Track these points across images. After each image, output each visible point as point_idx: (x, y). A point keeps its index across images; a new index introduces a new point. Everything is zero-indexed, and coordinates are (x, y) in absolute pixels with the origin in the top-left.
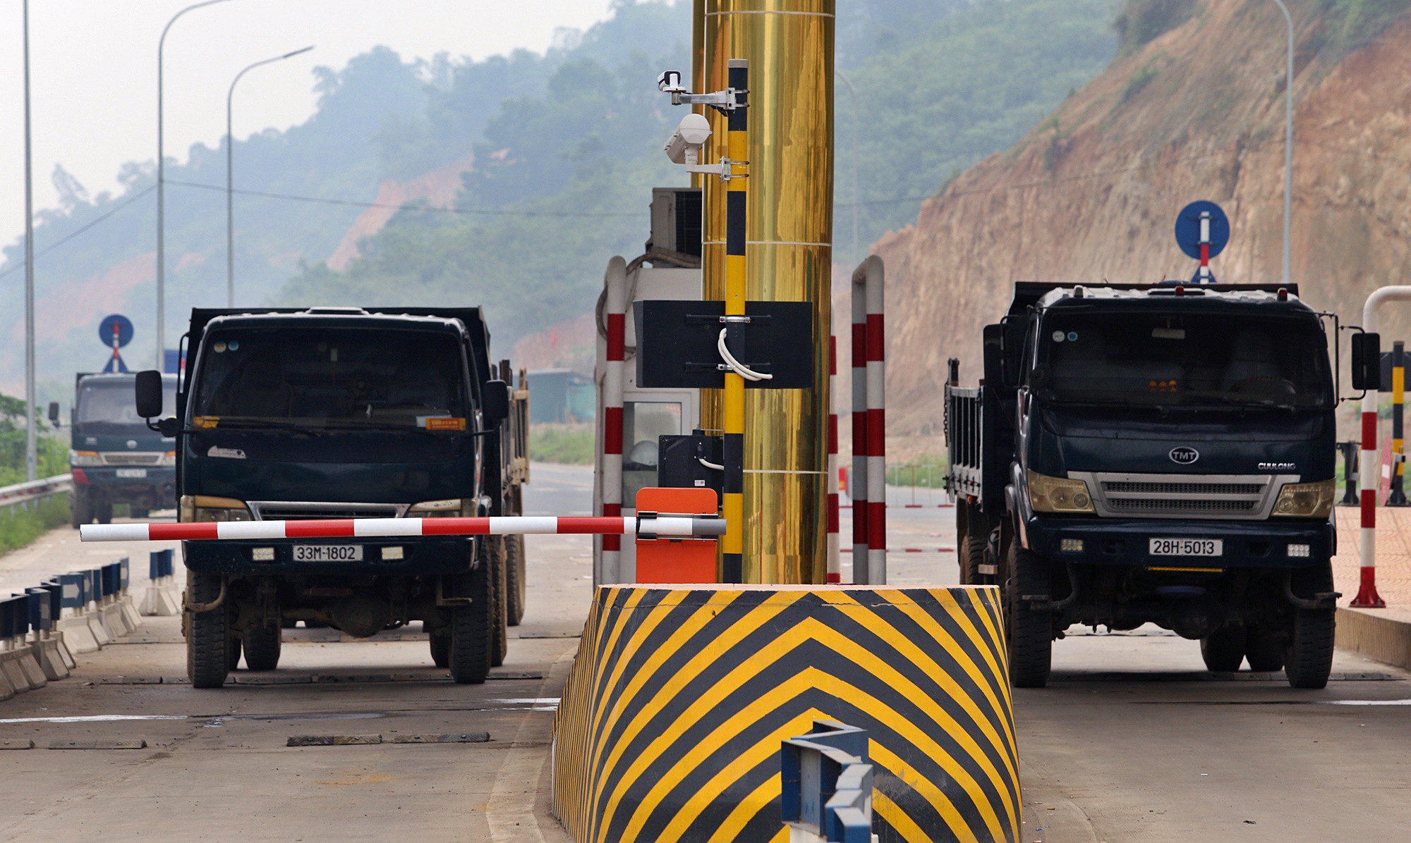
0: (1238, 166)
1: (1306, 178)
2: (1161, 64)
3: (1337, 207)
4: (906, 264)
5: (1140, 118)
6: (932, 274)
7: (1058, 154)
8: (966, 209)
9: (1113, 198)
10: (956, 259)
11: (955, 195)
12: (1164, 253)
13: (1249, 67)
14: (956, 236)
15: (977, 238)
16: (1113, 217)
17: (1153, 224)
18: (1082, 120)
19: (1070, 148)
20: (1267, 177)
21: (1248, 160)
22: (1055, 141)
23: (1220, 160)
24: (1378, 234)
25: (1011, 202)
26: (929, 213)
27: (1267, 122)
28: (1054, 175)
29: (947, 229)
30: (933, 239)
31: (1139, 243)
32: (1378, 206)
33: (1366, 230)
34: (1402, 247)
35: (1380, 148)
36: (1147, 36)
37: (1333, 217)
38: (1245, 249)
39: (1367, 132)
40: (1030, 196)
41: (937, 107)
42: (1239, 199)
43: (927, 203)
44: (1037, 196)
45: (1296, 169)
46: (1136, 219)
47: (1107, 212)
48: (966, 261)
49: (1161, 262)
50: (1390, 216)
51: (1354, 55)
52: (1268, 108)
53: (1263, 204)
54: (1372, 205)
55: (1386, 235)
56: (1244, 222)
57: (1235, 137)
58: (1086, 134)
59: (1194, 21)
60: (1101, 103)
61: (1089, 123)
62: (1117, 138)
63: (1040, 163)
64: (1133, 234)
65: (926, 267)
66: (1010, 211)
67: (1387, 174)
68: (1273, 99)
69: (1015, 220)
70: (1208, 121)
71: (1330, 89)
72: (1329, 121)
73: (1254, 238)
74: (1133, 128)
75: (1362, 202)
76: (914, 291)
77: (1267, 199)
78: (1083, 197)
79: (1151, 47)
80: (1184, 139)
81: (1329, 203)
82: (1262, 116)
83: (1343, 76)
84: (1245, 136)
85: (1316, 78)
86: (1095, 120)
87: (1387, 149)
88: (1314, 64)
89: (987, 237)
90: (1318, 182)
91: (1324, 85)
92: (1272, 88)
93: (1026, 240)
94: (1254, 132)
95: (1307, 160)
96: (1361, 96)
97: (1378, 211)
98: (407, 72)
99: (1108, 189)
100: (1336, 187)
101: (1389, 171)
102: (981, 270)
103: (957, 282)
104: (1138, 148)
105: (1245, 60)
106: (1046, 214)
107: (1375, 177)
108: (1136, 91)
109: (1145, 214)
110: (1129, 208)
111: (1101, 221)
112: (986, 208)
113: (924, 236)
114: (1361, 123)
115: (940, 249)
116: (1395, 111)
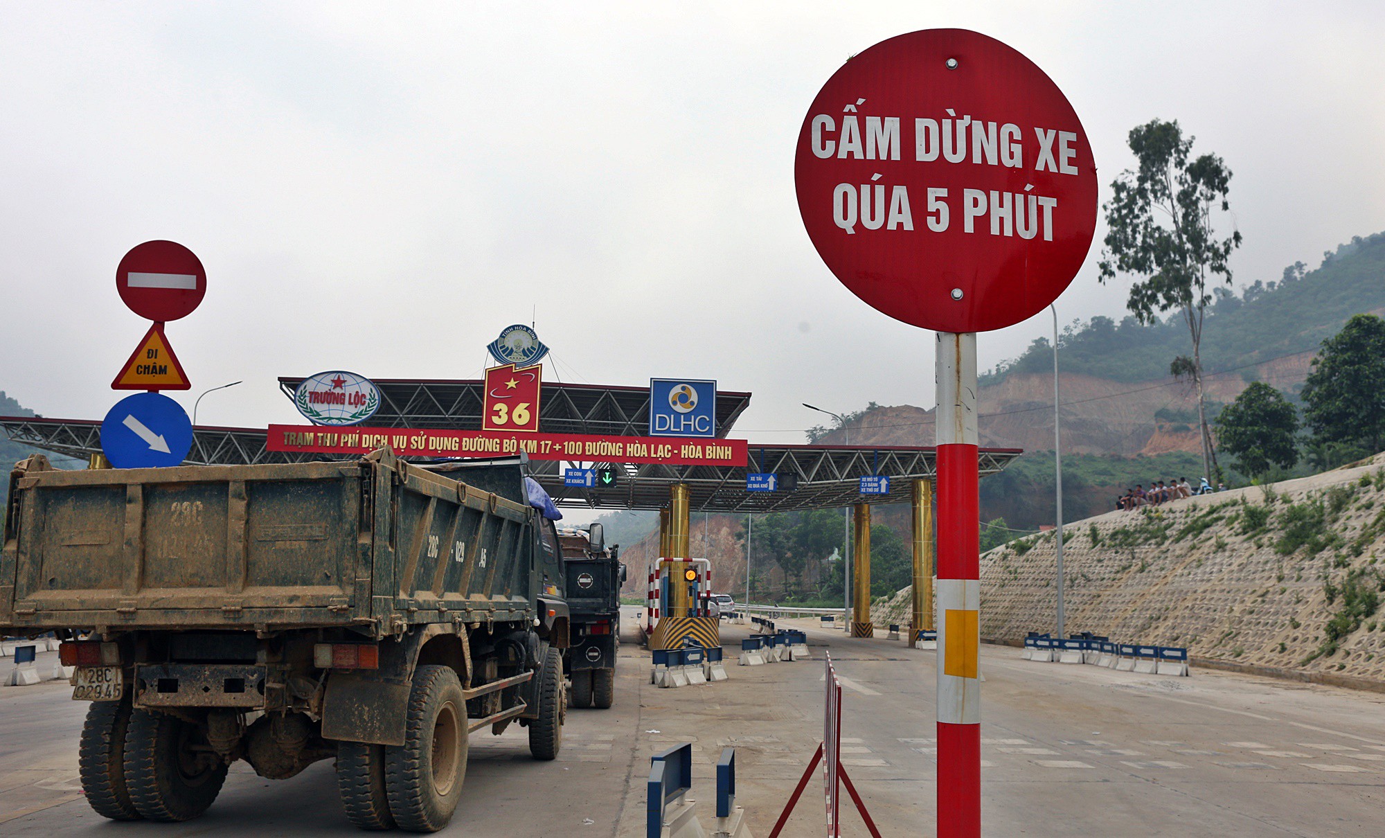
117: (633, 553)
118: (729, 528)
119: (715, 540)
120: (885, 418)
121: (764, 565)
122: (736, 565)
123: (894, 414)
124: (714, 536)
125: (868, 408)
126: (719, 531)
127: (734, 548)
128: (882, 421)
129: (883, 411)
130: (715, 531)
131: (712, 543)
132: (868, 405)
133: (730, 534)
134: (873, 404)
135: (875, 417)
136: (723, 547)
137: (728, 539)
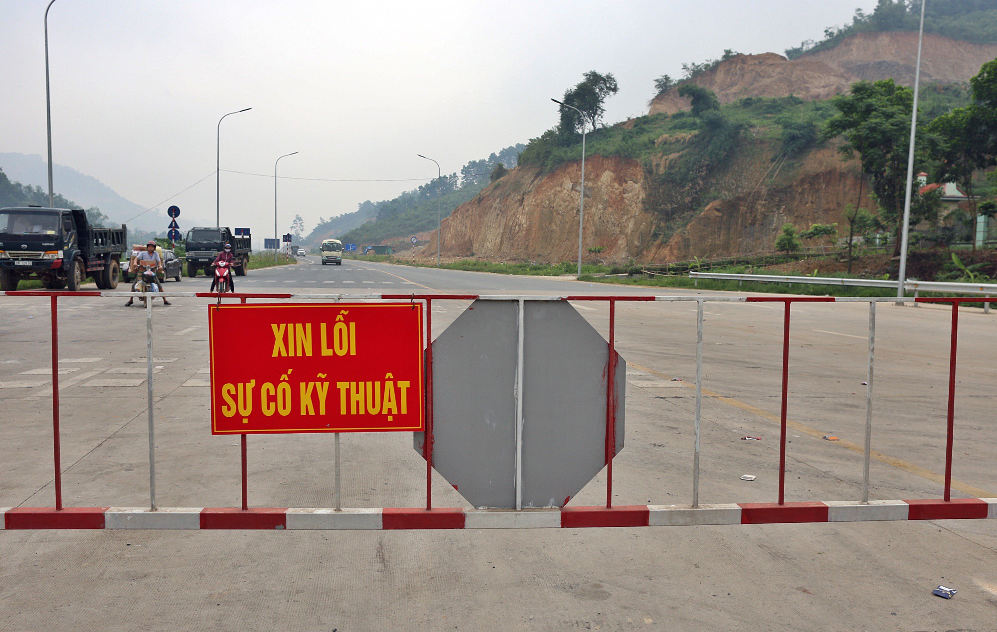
0: (523, 199)
1: (539, 201)
2: (501, 182)
3: (546, 208)
4: (448, 224)
5: (498, 192)
6: (454, 225)
7: (480, 200)
8: (461, 212)
9: (493, 208)
10: (458, 222)
11: (458, 210)
12: (505, 218)
13: (524, 179)
14: (458, 217)
15: (463, 218)
16: (493, 212)
17: (503, 212)
18: (485, 194)
19: (483, 199)
20: (530, 201)
21: (526, 197)
22: (479, 197)
23: (519, 197)
24: (555, 214)
25: (470, 210)
26: (453, 213)
27: (530, 189)
28: (479, 205)
29: (457, 216)
30: (454, 218)
31: (499, 217)
32: (555, 208)
33: (552, 213)
34: (560, 217)
35: (555, 195)
36: (498, 178)
37: (545, 210)
38: (525, 217)
39: (552, 191)
40: (474, 209)
41: (452, 204)
42: (524, 206)
43: (453, 211)
44: (476, 209)
45: (536, 200)
46: (498, 212)
47: (491, 211)
48: (461, 222)
49: (505, 220)
50: (558, 210)
51: (550, 174)
52: (529, 186)
53: (529, 207)
54: (554, 207)
55: (557, 214)
56: (525, 211)
57: (522, 192)
58: (486, 196)
59: (507, 175)
60: (489, 190)
61: (487, 194)
62: (493, 196)
63: (476, 202)
64: (498, 215)
65: (452, 224)
66: (470, 213)
67: (557, 201)
68: (531, 184)
69: (471, 214)
70: (515, 190)
71: (544, 182)
72: (544, 189)
73: (527, 214)
74: (496, 194)
75: (551, 207)
76: (450, 229)
77: (530, 206)
78: (486, 208)
79: (498, 180)
80: (510, 194)
81: (544, 207)
82: (528, 188)
83: (547, 179)
84: (525, 192)
85: (541, 179)
86: (488, 193)
87: (557, 195)
88: (540, 177)
89: (465, 218)
90: (541, 202)
91: (543, 181)
92: (530, 182)
93: (473, 218)
94: (527, 191)
95: (539, 197)
96: (551, 183)
97: (555, 209)
98: (373, 204)
99: (492, 206)
100: (546, 203)
101: (557, 200)
102: (464, 224)
103: (459, 227)
104: (498, 198)
105: (522, 178)
106: (477, 213)
107: (554, 201)
108: (496, 188)
109: (500, 211)
110: (497, 210)
111: (490, 213)
112: (465, 212)
113: (452, 218)
114: (551, 189)
115: (455, 220)
116: (559, 187)
117: (468, 210)
118: (614, 171)
119: (591, 189)
120: (746, 66)
121: (673, 219)
122: (628, 219)
123: (757, 62)
124: (590, 184)
125: (724, 57)
126: (598, 176)
127: (623, 198)
128: (742, 69)
129: (741, 58)
130: (592, 177)
131: (588, 192)
132: (724, 54)
133: (615, 180)
134: (728, 52)
135: (733, 65)
136: (606, 197)
137: (613, 187)
